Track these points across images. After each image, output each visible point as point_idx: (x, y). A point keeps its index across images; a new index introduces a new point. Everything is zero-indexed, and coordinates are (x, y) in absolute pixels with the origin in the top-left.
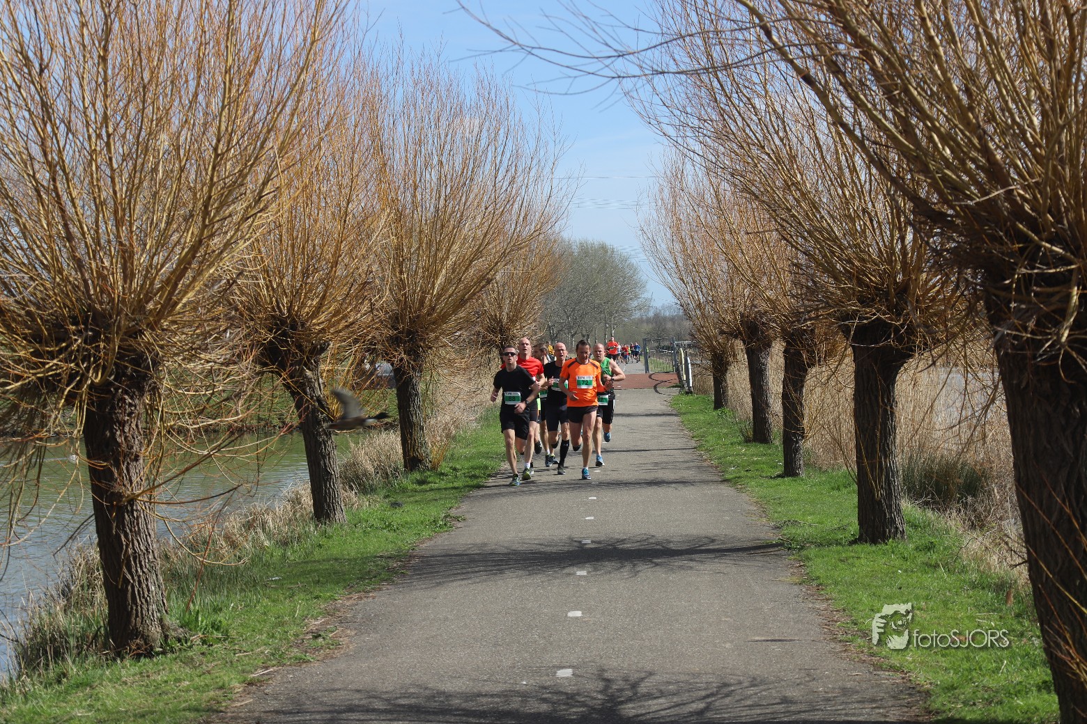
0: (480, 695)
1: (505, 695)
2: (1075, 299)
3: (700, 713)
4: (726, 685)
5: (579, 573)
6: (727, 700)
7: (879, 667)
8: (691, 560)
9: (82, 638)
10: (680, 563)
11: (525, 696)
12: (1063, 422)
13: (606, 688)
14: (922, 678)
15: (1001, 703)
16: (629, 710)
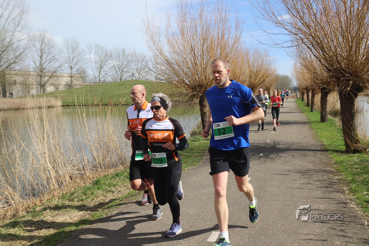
0: (255, 143)
1: (258, 144)
2: (351, 83)
3: (288, 147)
4: (293, 143)
6: (293, 146)
7: (318, 141)
9: (199, 132)
11: (261, 144)
12: (349, 103)
13: (274, 143)
14: (325, 143)
15: (337, 147)
16: (277, 147)
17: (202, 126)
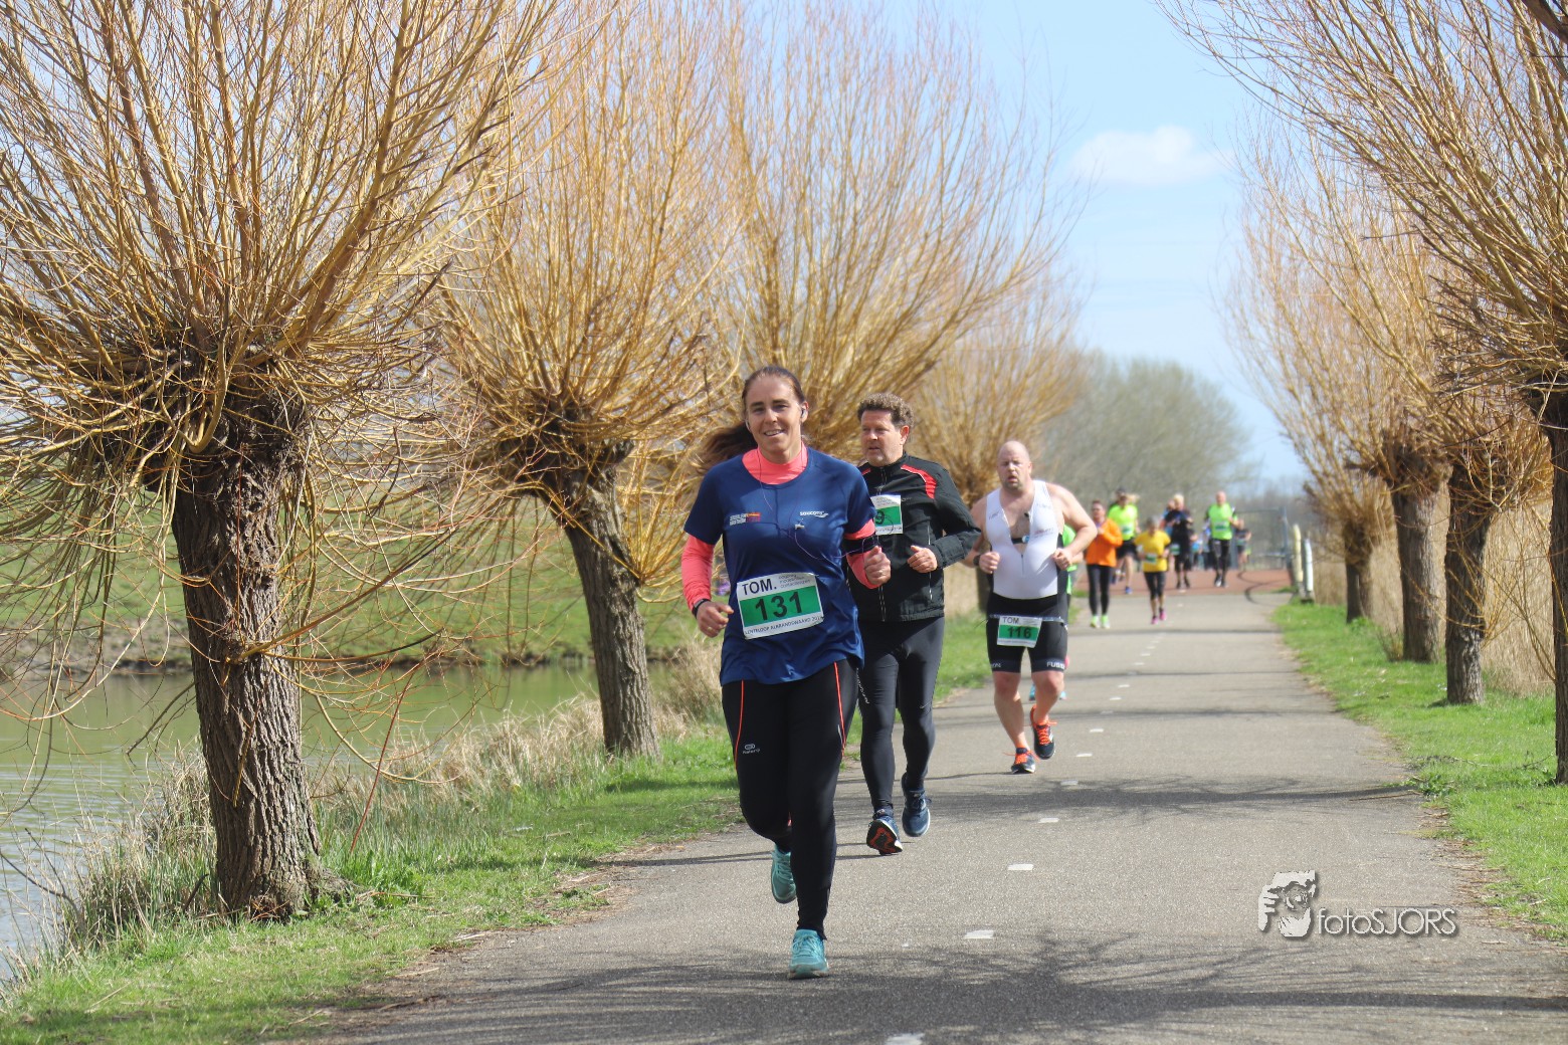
4: (1258, 950)
5: (1044, 820)
7: (1541, 935)
8: (1248, 806)
9: (176, 896)
10: (1228, 810)
16: (1079, 977)
17: (209, 830)
